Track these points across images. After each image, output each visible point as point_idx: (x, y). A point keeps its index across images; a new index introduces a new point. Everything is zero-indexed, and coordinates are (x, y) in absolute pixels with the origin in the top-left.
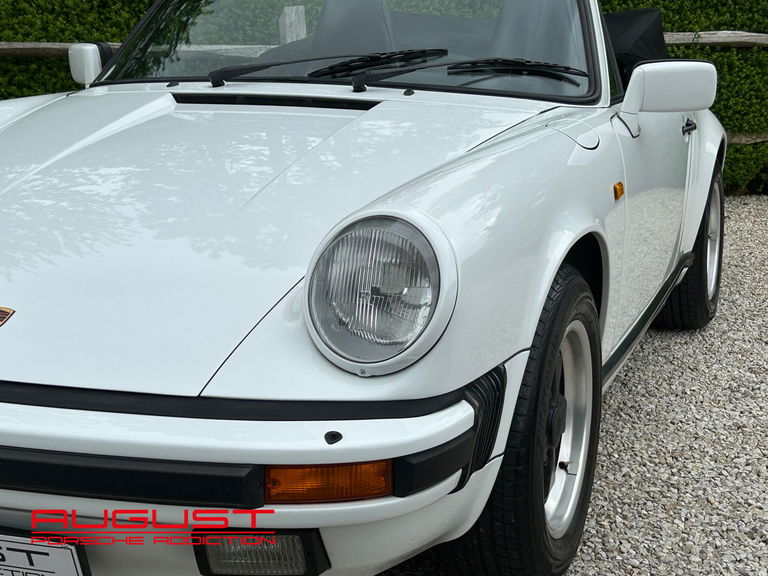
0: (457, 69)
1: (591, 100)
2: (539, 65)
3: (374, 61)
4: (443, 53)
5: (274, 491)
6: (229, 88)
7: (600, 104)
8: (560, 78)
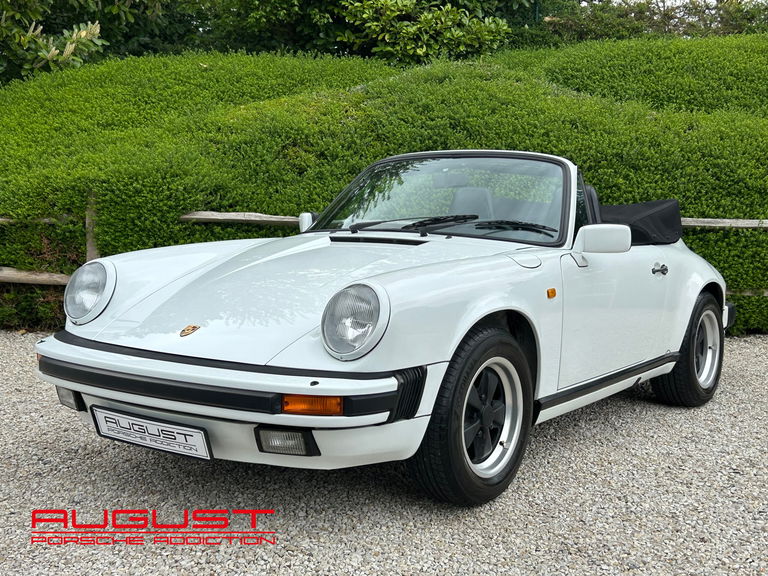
0: (481, 226)
1: (559, 244)
2: (526, 224)
3: (436, 220)
4: (476, 217)
5: (286, 408)
6: (360, 234)
7: (565, 247)
8: (540, 232)
